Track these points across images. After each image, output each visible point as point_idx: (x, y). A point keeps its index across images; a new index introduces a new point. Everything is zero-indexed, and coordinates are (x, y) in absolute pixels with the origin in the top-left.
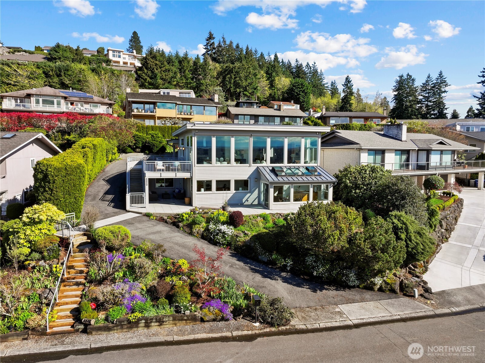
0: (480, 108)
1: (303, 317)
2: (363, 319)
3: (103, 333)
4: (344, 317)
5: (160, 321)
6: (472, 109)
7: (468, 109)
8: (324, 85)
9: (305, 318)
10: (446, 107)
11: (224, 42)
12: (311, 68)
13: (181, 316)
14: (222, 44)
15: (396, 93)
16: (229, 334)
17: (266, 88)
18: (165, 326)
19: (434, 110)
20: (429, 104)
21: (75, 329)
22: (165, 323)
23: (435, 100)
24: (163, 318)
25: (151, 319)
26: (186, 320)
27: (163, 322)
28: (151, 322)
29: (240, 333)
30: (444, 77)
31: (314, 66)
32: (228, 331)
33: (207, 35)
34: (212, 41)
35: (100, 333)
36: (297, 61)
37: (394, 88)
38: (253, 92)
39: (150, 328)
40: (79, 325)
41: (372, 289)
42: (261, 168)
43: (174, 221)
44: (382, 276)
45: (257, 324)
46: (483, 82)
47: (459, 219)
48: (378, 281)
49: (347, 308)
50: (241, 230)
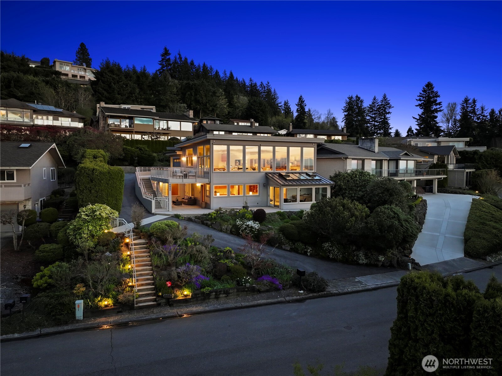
0: (418, 128)
1: (334, 286)
2: (377, 285)
3: (182, 305)
4: (363, 284)
5: (227, 293)
6: (411, 129)
7: (407, 129)
8: (278, 104)
9: (335, 286)
10: (390, 127)
11: (180, 58)
12: (265, 88)
13: (243, 288)
14: (178, 60)
15: (346, 113)
16: (282, 299)
17: (225, 106)
18: (231, 297)
19: (380, 130)
20: (376, 124)
21: (158, 303)
22: (230, 295)
23: (381, 120)
24: (229, 291)
25: (219, 292)
26: (246, 291)
27: (229, 293)
28: (220, 294)
29: (291, 298)
30: (388, 100)
31: (268, 86)
32: (281, 297)
33: (162, 51)
34: (168, 57)
35: (180, 305)
36: (251, 80)
37: (344, 108)
38: (213, 109)
39: (219, 299)
40: (160, 300)
41: (376, 266)
42: (270, 175)
43: (202, 221)
44: (384, 255)
45: (302, 292)
46: (420, 105)
47: (426, 215)
48: (382, 258)
49: (363, 279)
50: (264, 225)
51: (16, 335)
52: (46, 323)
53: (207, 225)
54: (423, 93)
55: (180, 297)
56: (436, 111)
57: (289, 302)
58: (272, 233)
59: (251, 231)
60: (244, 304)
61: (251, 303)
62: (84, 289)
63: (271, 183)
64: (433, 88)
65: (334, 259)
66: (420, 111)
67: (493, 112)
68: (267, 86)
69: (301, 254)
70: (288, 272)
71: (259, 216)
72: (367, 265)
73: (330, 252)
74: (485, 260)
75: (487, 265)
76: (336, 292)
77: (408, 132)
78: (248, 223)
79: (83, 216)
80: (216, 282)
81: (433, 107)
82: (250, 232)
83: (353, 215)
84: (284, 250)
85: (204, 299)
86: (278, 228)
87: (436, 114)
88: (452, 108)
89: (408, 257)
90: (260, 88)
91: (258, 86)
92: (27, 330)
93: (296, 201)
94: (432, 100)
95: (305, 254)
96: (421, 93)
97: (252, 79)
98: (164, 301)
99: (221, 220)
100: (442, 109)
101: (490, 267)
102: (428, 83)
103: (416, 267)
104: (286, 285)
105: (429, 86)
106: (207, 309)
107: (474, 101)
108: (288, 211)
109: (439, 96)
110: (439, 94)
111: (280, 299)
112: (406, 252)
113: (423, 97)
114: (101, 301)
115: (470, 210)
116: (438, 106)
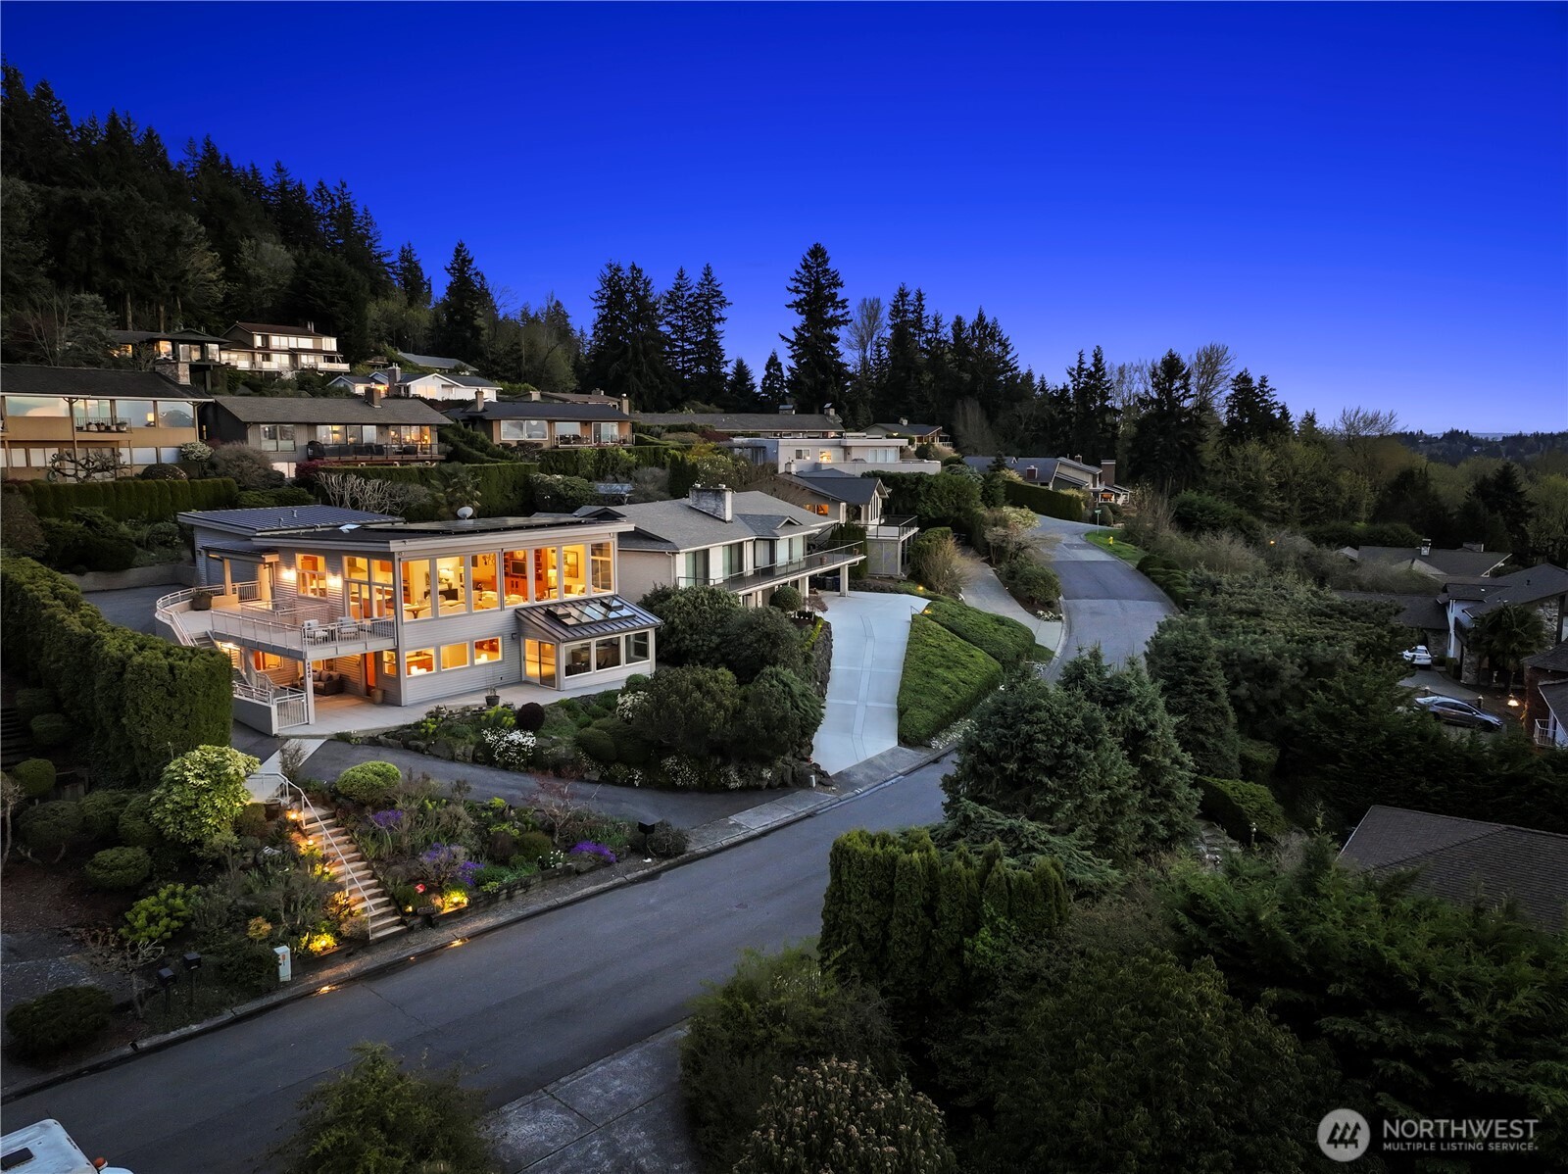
0: (795, 367)
1: (697, 840)
2: (767, 825)
3: (454, 922)
4: (744, 829)
5: (526, 886)
6: (777, 363)
8: (380, 256)
9: (699, 840)
12: (332, 201)
13: (553, 872)
16: (621, 879)
17: (214, 277)
18: (534, 892)
20: (688, 347)
21: (408, 926)
22: (532, 888)
23: (699, 339)
24: (529, 881)
25: (513, 888)
26: (559, 877)
27: (530, 886)
28: (516, 890)
29: (634, 875)
30: (716, 283)
31: (343, 194)
32: (618, 876)
35: (450, 922)
37: (596, 297)
38: (173, 289)
39: (516, 899)
40: (412, 920)
41: (758, 788)
42: (524, 613)
43: (405, 740)
44: (771, 767)
45: (649, 860)
46: (797, 305)
47: (832, 661)
48: (767, 774)
49: (741, 818)
50: (544, 736)
51: (194, 1028)
52: (234, 999)
53: (417, 749)
54: (802, 271)
55: (447, 910)
56: (836, 322)
57: (633, 882)
58: (562, 750)
59: (519, 752)
60: (560, 900)
61: (571, 897)
62: (268, 927)
63: (530, 631)
64: (826, 262)
65: (685, 785)
66: (799, 320)
67: (958, 324)
68: (339, 194)
69: (622, 785)
70: (618, 829)
71: (530, 718)
72: (741, 789)
73: (676, 774)
74: (930, 747)
75: (932, 758)
76: (705, 850)
77: (768, 368)
78: (511, 738)
79: (191, 780)
80: (504, 871)
81: (826, 314)
82: (518, 755)
83: (720, 706)
84: (589, 781)
85: (489, 905)
86: (571, 738)
87: (834, 331)
88: (872, 311)
89: (807, 760)
90: (317, 200)
91: (308, 195)
92: (208, 1015)
93: (587, 668)
94: (826, 292)
95: (630, 784)
96: (798, 273)
97: (284, 165)
98: (419, 920)
99: (448, 735)
100: (848, 318)
101: (936, 761)
102: (815, 246)
103: (824, 780)
104: (622, 853)
105: (817, 253)
106: (502, 919)
107: (920, 297)
108: (578, 694)
109: (841, 285)
110: (842, 278)
111: (617, 881)
112: (803, 751)
113: (805, 284)
114: (309, 941)
115: (909, 643)
116: (840, 312)
